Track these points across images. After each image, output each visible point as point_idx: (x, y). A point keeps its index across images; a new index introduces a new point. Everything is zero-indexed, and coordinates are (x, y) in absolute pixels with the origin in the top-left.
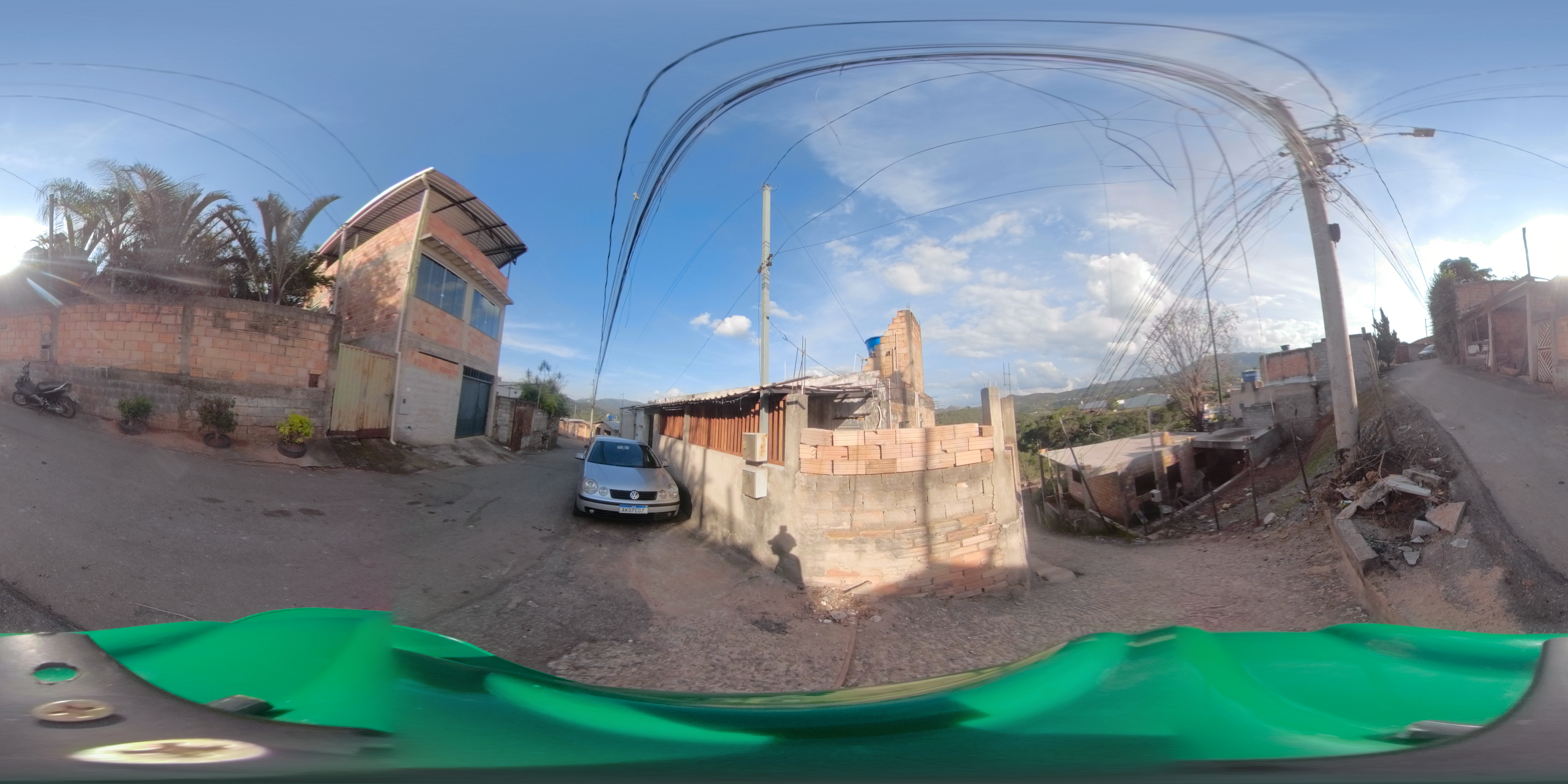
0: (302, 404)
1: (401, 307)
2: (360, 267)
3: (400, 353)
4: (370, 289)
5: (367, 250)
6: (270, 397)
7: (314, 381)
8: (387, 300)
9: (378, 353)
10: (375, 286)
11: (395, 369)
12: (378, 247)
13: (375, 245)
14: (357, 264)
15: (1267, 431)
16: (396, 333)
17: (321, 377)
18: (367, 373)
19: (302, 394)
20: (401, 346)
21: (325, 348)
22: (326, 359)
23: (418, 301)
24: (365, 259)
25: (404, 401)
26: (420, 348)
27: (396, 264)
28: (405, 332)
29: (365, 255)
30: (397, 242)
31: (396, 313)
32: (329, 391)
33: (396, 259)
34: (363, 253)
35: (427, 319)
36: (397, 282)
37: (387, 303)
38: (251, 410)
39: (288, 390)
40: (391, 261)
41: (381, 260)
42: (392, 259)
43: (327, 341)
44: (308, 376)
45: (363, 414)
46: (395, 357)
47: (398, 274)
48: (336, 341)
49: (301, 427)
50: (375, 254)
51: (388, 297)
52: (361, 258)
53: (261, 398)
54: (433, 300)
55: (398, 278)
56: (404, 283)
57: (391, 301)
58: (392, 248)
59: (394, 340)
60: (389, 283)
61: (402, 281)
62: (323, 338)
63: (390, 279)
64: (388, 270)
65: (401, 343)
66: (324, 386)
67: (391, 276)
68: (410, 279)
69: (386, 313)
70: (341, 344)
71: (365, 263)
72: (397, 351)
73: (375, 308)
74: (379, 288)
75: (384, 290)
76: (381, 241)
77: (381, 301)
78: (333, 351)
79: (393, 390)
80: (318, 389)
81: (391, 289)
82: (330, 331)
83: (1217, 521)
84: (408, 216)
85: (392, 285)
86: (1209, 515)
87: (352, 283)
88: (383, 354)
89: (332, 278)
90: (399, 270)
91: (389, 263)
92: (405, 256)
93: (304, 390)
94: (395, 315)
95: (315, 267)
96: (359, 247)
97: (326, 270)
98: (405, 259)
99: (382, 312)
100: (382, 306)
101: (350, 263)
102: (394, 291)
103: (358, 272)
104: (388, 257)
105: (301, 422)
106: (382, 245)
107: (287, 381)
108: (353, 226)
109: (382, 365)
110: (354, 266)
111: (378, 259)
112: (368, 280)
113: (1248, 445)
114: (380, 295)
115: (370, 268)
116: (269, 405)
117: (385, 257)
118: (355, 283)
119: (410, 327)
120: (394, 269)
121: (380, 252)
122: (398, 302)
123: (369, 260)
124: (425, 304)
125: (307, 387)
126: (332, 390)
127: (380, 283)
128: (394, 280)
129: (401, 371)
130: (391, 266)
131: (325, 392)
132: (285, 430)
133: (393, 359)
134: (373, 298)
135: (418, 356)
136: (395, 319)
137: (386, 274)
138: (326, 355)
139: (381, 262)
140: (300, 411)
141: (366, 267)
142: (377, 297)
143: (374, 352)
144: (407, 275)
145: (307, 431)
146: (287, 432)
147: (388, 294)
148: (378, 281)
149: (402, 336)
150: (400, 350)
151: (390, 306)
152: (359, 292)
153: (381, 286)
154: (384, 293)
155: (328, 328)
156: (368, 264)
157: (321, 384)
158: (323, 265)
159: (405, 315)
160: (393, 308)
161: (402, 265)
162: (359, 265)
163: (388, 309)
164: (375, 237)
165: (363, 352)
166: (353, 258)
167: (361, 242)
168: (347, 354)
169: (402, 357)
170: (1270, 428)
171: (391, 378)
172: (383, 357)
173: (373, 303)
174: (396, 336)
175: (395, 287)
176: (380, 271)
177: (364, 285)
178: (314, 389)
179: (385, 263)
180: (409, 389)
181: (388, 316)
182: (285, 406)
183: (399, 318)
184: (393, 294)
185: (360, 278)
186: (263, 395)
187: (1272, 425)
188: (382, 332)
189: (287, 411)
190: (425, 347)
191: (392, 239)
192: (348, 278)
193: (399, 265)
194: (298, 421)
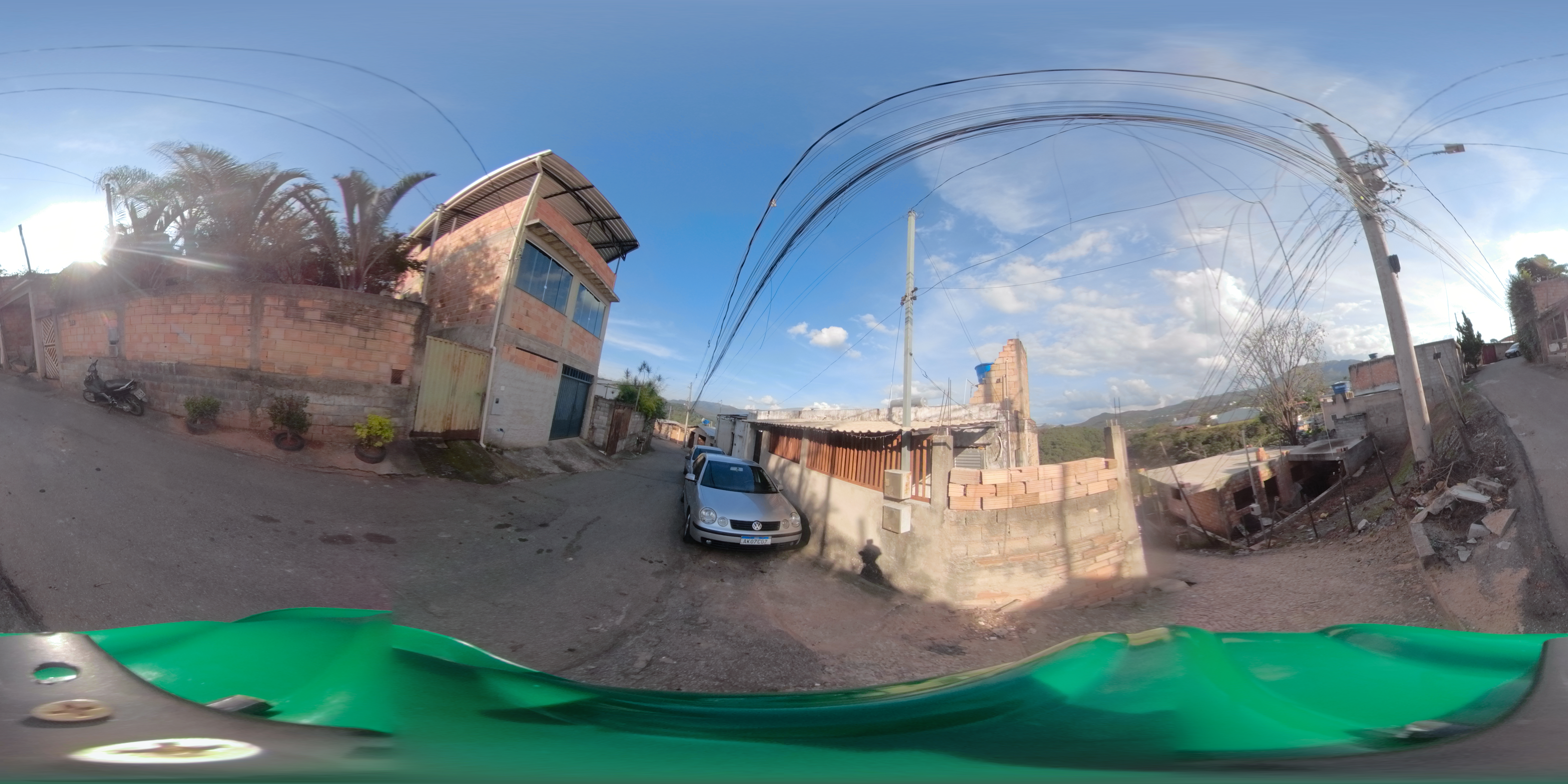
0: (384, 403)
1: (499, 297)
2: (456, 252)
3: (495, 348)
4: (466, 276)
5: (464, 234)
6: (348, 394)
7: (397, 377)
8: (483, 288)
9: (470, 347)
10: (471, 273)
11: (489, 366)
12: (478, 231)
13: (474, 229)
14: (452, 249)
15: (1360, 441)
16: (492, 326)
17: (404, 373)
18: (457, 369)
19: (384, 391)
20: (496, 340)
21: (411, 340)
22: (411, 353)
23: (519, 292)
24: (462, 244)
25: (497, 402)
26: (517, 344)
27: (496, 250)
28: (502, 326)
29: (462, 239)
30: (499, 227)
31: (493, 303)
32: (414, 389)
33: (497, 244)
34: (460, 237)
35: (527, 311)
36: (496, 270)
37: (483, 292)
38: (327, 409)
39: (368, 387)
40: (491, 247)
41: (480, 244)
42: (492, 244)
43: (413, 333)
44: (390, 372)
45: (451, 415)
46: (490, 352)
47: (499, 260)
48: (422, 333)
49: (381, 429)
50: (473, 239)
51: (485, 285)
52: (457, 242)
53: (338, 395)
54: (535, 291)
55: (497, 265)
56: (504, 271)
57: (488, 290)
58: (493, 233)
59: (489, 333)
60: (487, 270)
61: (502, 269)
62: (408, 329)
63: (488, 266)
64: (487, 256)
65: (496, 337)
66: (408, 383)
67: (489, 262)
68: (511, 267)
69: (482, 303)
70: (428, 337)
71: (461, 248)
72: (492, 346)
73: (471, 296)
74: (475, 275)
75: (481, 277)
76: (481, 225)
77: (477, 289)
78: (420, 345)
79: (485, 388)
80: (401, 386)
81: (488, 277)
82: (417, 321)
83: (1315, 531)
84: (513, 200)
85: (490, 272)
86: (1308, 525)
87: (446, 269)
88: (476, 349)
89: (425, 262)
90: (499, 257)
91: (488, 249)
92: (507, 242)
93: (386, 387)
94: (491, 305)
95: (407, 251)
96: (457, 231)
97: (419, 254)
98: (507, 245)
99: (478, 302)
100: (478, 295)
101: (445, 247)
102: (492, 279)
103: (453, 257)
104: (488, 243)
105: (380, 424)
106: (482, 229)
107: (366, 376)
108: (452, 209)
109: (474, 361)
110: (450, 251)
111: (476, 244)
112: (464, 266)
113: (1341, 456)
114: (476, 283)
115: (467, 254)
116: (347, 403)
117: (484, 242)
118: (450, 269)
119: (507, 320)
120: (493, 256)
121: (479, 237)
122: (495, 291)
123: (467, 246)
124: (526, 295)
125: (389, 384)
126: (417, 388)
127: (477, 269)
128: (493, 267)
129: (495, 369)
130: (491, 252)
131: (409, 390)
132: (362, 433)
133: (487, 355)
134: (469, 285)
135: (514, 351)
136: (491, 311)
137: (484, 261)
138: (412, 349)
139: (480, 248)
140: (380, 410)
141: (463, 252)
142: (473, 285)
143: (466, 346)
144: (508, 262)
145: (386, 434)
146: (364, 435)
147: (485, 282)
148: (475, 267)
149: (498, 329)
150: (495, 345)
151: (487, 295)
152: (454, 278)
153: (478, 273)
154: (481, 283)
155: (414, 319)
156: (465, 250)
157: (405, 381)
158: (417, 249)
159: (503, 306)
160: (489, 298)
161: (503, 251)
162: (455, 250)
163: (484, 299)
164: (475, 221)
165: (453, 346)
166: (450, 242)
167: (459, 226)
168: (434, 346)
169: (496, 353)
170: (1362, 437)
171: (484, 375)
172: (476, 351)
173: (469, 291)
174: (492, 329)
175: (493, 275)
176: (478, 257)
177: (459, 271)
178: (397, 386)
179: (484, 249)
180: (503, 388)
181: (484, 307)
182: (364, 405)
183: (496, 309)
184: (490, 282)
185: (456, 263)
186: (340, 392)
187: (1364, 434)
188: (477, 323)
189: (366, 410)
190: (523, 343)
191: (494, 223)
192: (442, 263)
193: (500, 252)
194: (377, 424)
